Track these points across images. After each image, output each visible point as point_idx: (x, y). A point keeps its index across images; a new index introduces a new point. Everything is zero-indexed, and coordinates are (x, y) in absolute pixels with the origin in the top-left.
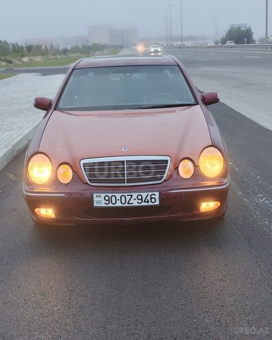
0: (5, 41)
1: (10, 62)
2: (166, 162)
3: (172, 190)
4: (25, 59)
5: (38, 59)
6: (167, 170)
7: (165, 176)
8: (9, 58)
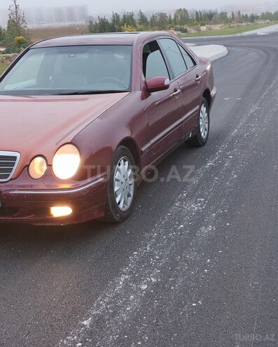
0: (184, 10)
1: (185, 31)
2: (15, 158)
3: (13, 190)
4: (203, 28)
5: (217, 27)
6: (14, 168)
7: (12, 175)
8: (185, 27)
